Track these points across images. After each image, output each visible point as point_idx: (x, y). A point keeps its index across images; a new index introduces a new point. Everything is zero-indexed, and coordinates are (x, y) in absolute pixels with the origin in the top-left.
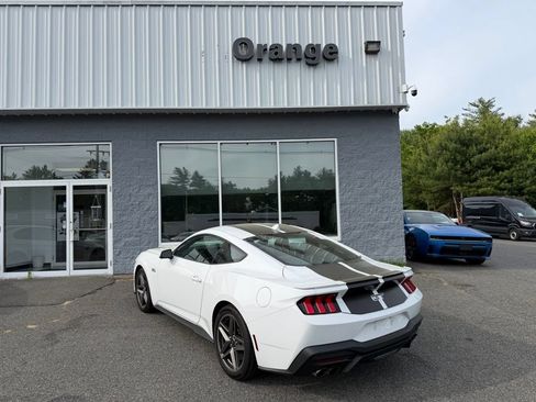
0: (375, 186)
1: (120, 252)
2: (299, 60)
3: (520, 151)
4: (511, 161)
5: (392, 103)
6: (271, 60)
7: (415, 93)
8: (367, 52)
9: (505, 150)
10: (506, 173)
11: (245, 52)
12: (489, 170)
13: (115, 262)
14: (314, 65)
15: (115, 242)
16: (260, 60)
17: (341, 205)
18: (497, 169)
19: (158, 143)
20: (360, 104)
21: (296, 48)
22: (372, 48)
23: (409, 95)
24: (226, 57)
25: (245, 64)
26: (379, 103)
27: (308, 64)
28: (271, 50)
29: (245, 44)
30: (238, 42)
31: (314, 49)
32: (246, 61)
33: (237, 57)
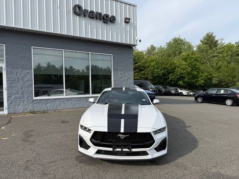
0: (125, 74)
1: (12, 103)
2: (100, 19)
3: (148, 64)
4: (145, 68)
5: (133, 43)
6: (89, 17)
7: (140, 41)
8: (125, 22)
9: (143, 63)
10: (143, 72)
11: (79, 11)
12: (138, 70)
13: (9, 108)
14: (106, 23)
15: (8, 97)
16: (85, 16)
17: (114, 81)
18: (141, 70)
19: (32, 47)
20: (122, 42)
21: (100, 14)
22: (127, 20)
23: (138, 41)
24: (70, 12)
25: (78, 17)
26: (129, 43)
27: (104, 22)
28: (90, 12)
29: (78, 7)
30: (76, 6)
31: (107, 16)
32: (79, 15)
33: (75, 13)
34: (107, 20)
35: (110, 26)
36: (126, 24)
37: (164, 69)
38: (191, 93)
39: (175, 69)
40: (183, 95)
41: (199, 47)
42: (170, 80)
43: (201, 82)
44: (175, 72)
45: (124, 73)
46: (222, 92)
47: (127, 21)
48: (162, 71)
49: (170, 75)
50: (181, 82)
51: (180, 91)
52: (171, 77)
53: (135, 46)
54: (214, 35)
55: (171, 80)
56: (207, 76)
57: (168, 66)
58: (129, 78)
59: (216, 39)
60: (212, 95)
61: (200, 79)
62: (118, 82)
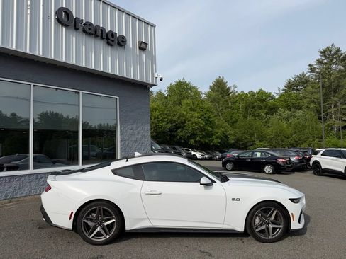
0: (138, 130)
2: (102, 38)
5: (151, 82)
6: (84, 31)
7: (161, 80)
8: (140, 48)
11: (65, 19)
14: (111, 45)
16: (76, 29)
20: (136, 78)
21: (102, 30)
23: (158, 79)
24: (49, 18)
25: (64, 29)
26: (145, 81)
27: (108, 44)
28: (84, 24)
29: (65, 12)
30: (61, 9)
31: (113, 35)
32: (66, 26)
33: (59, 20)
34: (113, 41)
35: (117, 51)
36: (142, 52)
37: (171, 121)
38: (206, 156)
39: (185, 122)
40: (197, 159)
41: (209, 95)
42: (178, 137)
43: (216, 141)
44: (185, 126)
45: (137, 128)
46: (259, 155)
47: (143, 47)
48: (169, 125)
49: (179, 130)
50: (192, 142)
51: (193, 153)
52: (180, 133)
53: (152, 85)
54: (225, 81)
55: (181, 138)
56: (223, 132)
57: (176, 118)
58: (143, 136)
59: (228, 85)
60: (245, 159)
61: (214, 137)
62: (127, 142)
